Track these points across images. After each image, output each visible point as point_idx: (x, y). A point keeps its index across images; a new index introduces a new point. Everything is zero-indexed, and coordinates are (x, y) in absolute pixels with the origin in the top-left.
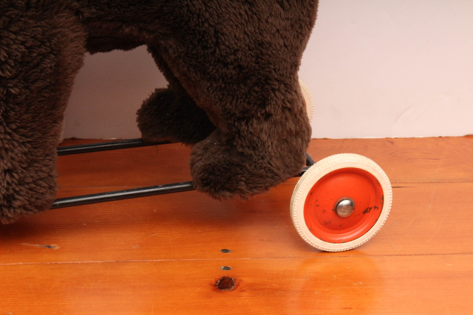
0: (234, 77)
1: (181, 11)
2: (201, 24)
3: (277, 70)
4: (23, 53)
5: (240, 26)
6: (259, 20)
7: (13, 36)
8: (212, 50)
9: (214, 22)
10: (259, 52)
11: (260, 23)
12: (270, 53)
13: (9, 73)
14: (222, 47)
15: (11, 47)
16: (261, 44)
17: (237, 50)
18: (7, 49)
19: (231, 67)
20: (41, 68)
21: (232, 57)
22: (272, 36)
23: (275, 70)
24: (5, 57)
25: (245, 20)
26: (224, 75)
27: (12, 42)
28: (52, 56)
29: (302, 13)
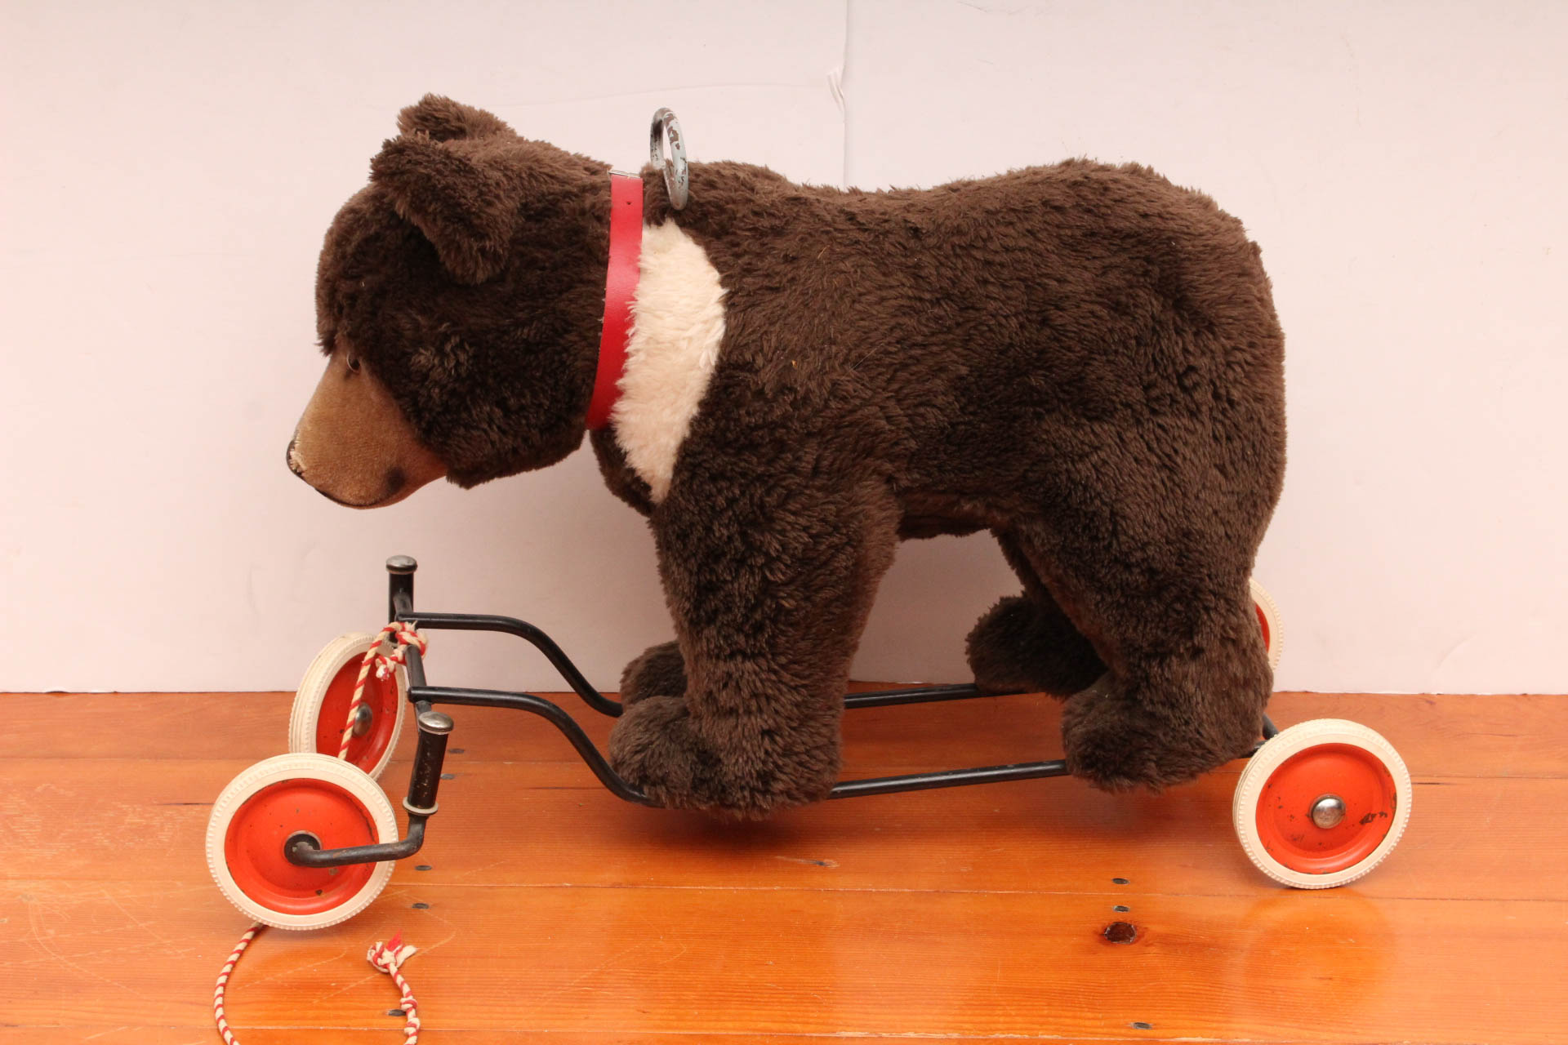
0: (1142, 588)
1: (1057, 480)
2: (1088, 501)
3: (1213, 577)
4: (805, 544)
5: (1152, 505)
6: (1184, 495)
7: (792, 518)
8: (1106, 542)
9: (1111, 498)
10: (1183, 547)
11: (1186, 500)
12: (1201, 548)
13: (782, 577)
14: (1123, 538)
15: (788, 534)
16: (1187, 534)
17: (1149, 543)
18: (780, 538)
19: (1136, 570)
20: (831, 568)
21: (1139, 554)
22: (1205, 522)
23: (1209, 576)
24: (778, 551)
25: (1161, 495)
26: (1124, 584)
27: (789, 528)
28: (850, 549)
29: (1257, 482)
